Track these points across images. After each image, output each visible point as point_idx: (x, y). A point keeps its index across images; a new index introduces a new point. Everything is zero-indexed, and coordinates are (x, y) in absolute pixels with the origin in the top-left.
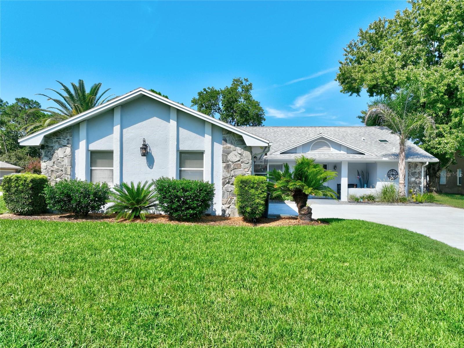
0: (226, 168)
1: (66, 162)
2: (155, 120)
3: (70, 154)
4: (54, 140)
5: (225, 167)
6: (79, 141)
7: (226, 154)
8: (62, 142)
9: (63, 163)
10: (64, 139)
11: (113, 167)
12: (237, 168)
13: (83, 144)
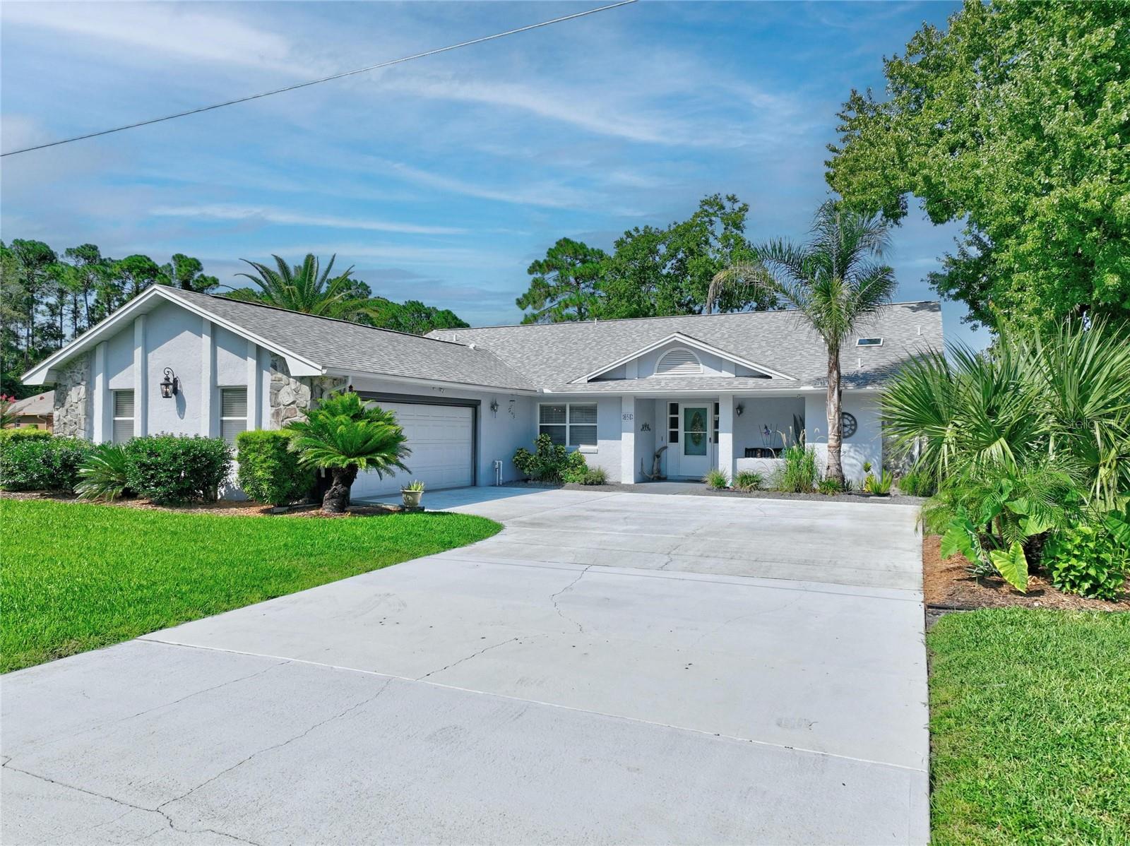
0: (275, 417)
1: (81, 409)
2: (187, 335)
3: (84, 397)
4: (68, 375)
5: (273, 415)
6: (96, 376)
7: (276, 392)
8: (75, 377)
9: (76, 412)
10: (78, 373)
11: (133, 416)
12: (290, 415)
13: (99, 380)
